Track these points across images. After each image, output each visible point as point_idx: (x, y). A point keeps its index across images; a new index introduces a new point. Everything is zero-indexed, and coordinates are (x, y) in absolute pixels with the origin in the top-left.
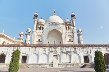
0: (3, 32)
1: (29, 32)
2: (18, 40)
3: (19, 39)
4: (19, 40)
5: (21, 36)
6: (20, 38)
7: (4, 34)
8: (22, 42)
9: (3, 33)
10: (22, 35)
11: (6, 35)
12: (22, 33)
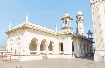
0: (27, 18)
1: (80, 17)
2: (62, 32)
3: (64, 28)
4: (65, 31)
5: (66, 22)
6: (66, 26)
7: (30, 23)
8: (70, 34)
9: (27, 22)
10: (68, 20)
11: (33, 25)
12: (67, 15)
